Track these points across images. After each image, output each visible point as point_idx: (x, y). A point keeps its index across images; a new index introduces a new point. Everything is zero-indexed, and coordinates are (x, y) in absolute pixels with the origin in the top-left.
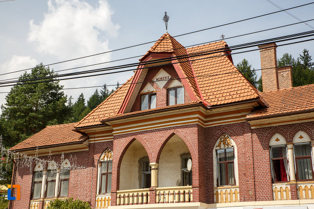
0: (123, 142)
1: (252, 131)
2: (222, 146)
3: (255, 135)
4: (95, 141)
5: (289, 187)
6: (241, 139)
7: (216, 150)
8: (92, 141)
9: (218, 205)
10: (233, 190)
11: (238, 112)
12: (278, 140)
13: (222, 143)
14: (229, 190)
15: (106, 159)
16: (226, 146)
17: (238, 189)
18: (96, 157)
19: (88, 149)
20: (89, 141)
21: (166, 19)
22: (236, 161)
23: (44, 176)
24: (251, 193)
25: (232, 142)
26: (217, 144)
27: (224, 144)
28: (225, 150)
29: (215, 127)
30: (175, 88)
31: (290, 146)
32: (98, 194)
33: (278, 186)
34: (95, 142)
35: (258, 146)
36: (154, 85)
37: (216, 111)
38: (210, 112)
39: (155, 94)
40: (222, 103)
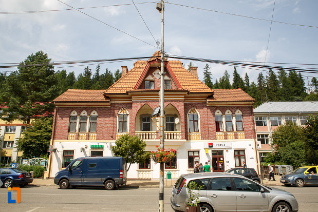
1: (207, 107)
2: (192, 113)
3: (209, 110)
4: (115, 102)
5: (223, 134)
6: (201, 110)
7: (189, 115)
8: (113, 102)
9: (191, 141)
10: (198, 134)
11: (201, 97)
12: (218, 113)
14: (195, 134)
15: (122, 113)
17: (200, 134)
18: (116, 112)
19: (110, 106)
20: (111, 102)
22: (199, 121)
23: (78, 119)
24: (207, 136)
25: (197, 112)
26: (189, 111)
27: (193, 112)
28: (193, 115)
29: (189, 103)
31: (224, 116)
32: (117, 133)
33: (218, 133)
35: (210, 114)
36: (153, 76)
37: (190, 95)
38: (188, 95)
39: (153, 81)
40: (196, 92)
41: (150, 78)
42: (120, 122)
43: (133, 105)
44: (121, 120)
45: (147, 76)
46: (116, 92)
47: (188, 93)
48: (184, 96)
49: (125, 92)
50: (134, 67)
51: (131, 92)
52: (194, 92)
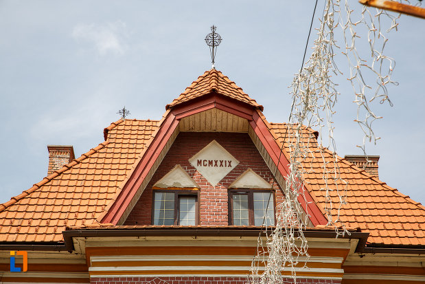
21: (213, 40)
30: (249, 192)
36: (191, 172)
37: (370, 259)
38: (355, 259)
39: (192, 195)
40: (397, 242)
41: (177, 178)
45: (164, 168)
46: (30, 239)
47: (359, 249)
48: (339, 261)
49: (59, 238)
50: (103, 141)
51: (86, 233)
52: (387, 242)
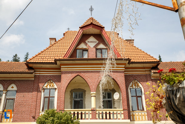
0: (70, 77)
1: (152, 80)
2: (134, 87)
4: (40, 73)
6: (145, 84)
7: (130, 89)
8: (38, 74)
9: (135, 122)
10: (143, 113)
13: (134, 85)
14: (140, 113)
15: (48, 87)
16: (137, 87)
17: (146, 113)
18: (41, 85)
19: (33, 79)
20: (35, 73)
21: (91, 9)
22: (143, 96)
26: (131, 85)
28: (136, 89)
29: (129, 75)
30: (101, 49)
32: (41, 111)
34: (40, 75)
36: (86, 44)
37: (131, 66)
38: (128, 66)
39: (86, 50)
41: (82, 46)
42: (45, 98)
43: (63, 76)
44: (46, 96)
45: (79, 43)
47: (129, 63)
48: (124, 66)
49: (53, 62)
50: (63, 37)
51: (60, 60)
